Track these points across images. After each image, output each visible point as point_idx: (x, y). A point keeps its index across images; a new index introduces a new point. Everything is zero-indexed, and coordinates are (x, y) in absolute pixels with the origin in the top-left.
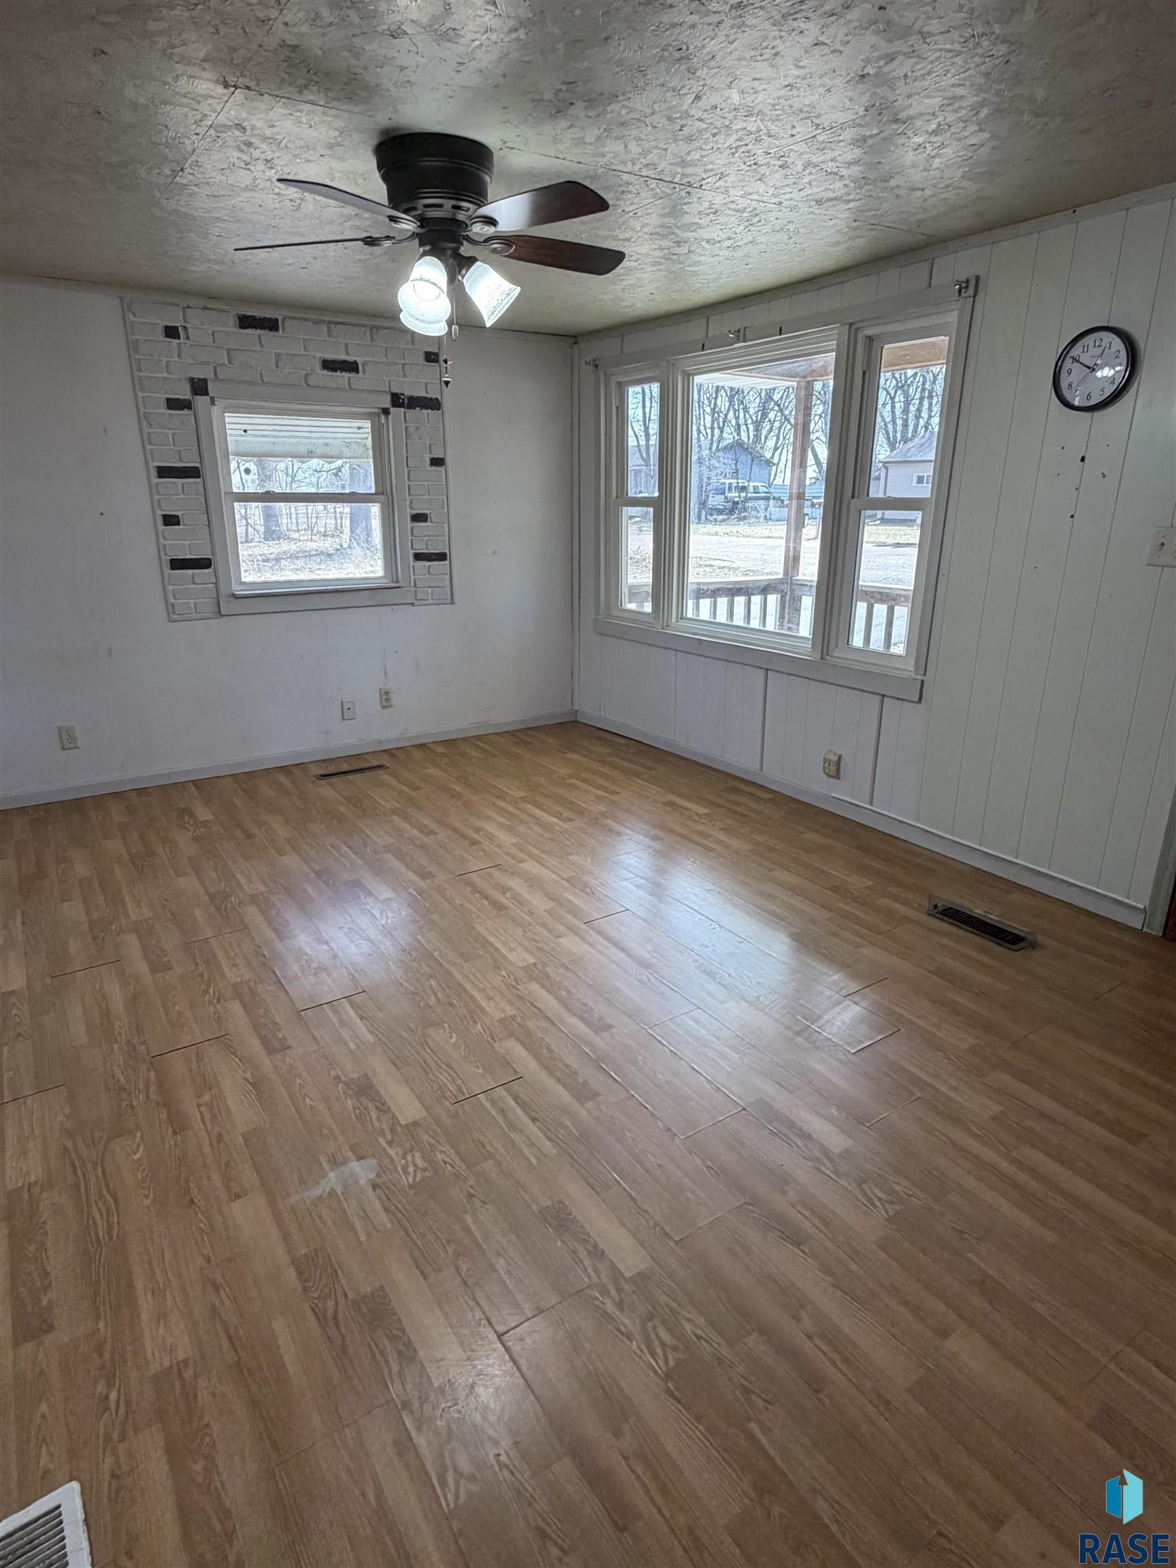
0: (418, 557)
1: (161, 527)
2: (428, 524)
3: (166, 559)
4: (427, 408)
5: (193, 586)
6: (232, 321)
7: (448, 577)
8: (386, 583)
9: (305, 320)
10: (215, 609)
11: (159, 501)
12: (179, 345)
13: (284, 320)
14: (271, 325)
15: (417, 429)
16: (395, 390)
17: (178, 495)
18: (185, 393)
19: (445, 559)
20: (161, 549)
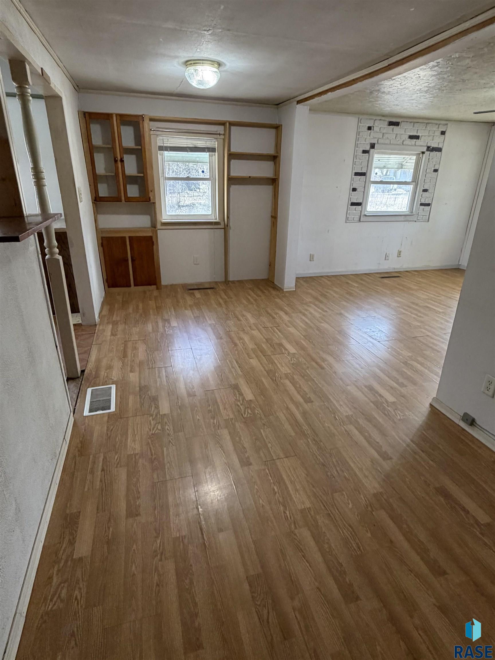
0: (422, 204)
1: (351, 192)
2: (427, 193)
3: (350, 203)
4: (437, 151)
5: (354, 212)
6: (386, 123)
7: (429, 212)
8: (408, 213)
9: (407, 122)
10: (358, 219)
11: (353, 183)
12: (370, 132)
13: (401, 122)
14: (397, 124)
15: (432, 159)
16: (429, 145)
17: (359, 181)
18: (368, 148)
19: (429, 206)
20: (349, 199)
